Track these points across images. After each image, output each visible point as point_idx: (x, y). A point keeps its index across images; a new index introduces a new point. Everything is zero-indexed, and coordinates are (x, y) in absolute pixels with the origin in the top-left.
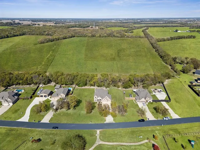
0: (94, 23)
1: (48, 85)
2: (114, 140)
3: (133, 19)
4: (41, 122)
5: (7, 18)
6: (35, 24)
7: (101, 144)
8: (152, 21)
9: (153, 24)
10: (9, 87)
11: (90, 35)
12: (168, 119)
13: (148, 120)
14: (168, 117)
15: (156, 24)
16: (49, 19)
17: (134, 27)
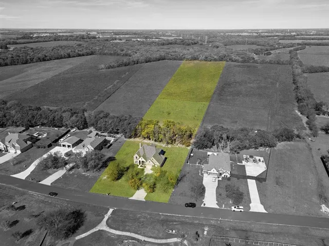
0: (206, 37)
1: (83, 130)
2: (127, 228)
3: (282, 31)
4: (40, 183)
5: (82, 30)
6: (116, 39)
7: (102, 230)
8: (319, 35)
9: (319, 39)
10: (30, 128)
11: (190, 56)
12: (239, 210)
13: (202, 205)
14: (240, 207)
15: (325, 39)
16: (140, 30)
17: (279, 44)
